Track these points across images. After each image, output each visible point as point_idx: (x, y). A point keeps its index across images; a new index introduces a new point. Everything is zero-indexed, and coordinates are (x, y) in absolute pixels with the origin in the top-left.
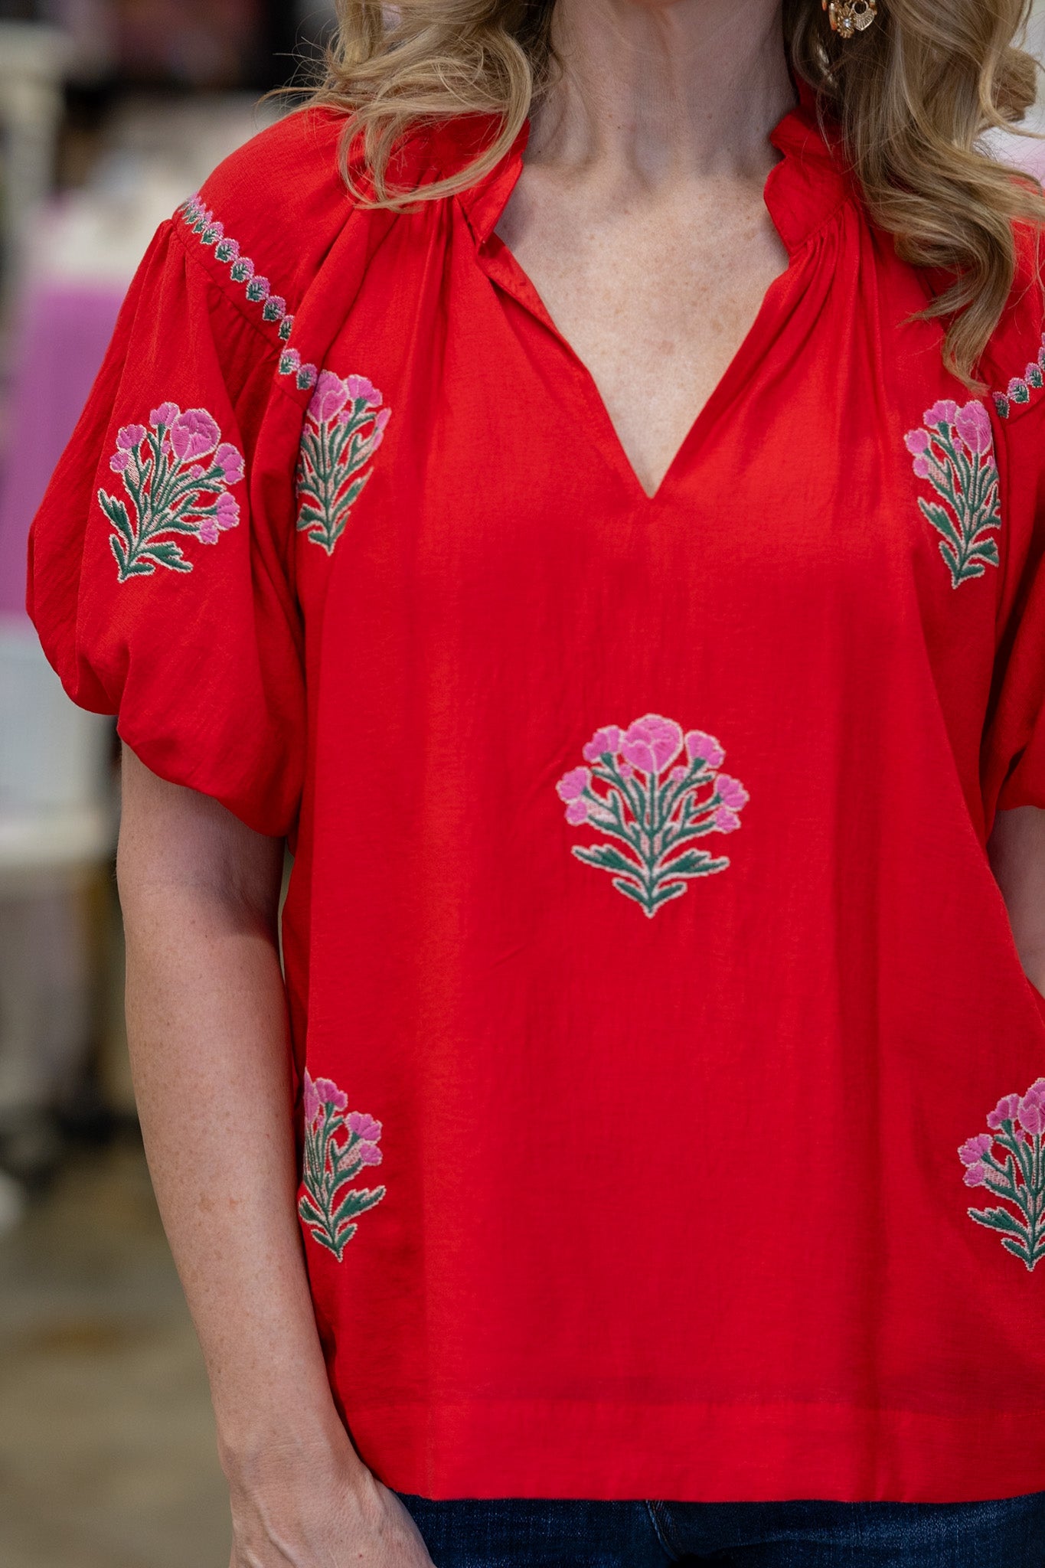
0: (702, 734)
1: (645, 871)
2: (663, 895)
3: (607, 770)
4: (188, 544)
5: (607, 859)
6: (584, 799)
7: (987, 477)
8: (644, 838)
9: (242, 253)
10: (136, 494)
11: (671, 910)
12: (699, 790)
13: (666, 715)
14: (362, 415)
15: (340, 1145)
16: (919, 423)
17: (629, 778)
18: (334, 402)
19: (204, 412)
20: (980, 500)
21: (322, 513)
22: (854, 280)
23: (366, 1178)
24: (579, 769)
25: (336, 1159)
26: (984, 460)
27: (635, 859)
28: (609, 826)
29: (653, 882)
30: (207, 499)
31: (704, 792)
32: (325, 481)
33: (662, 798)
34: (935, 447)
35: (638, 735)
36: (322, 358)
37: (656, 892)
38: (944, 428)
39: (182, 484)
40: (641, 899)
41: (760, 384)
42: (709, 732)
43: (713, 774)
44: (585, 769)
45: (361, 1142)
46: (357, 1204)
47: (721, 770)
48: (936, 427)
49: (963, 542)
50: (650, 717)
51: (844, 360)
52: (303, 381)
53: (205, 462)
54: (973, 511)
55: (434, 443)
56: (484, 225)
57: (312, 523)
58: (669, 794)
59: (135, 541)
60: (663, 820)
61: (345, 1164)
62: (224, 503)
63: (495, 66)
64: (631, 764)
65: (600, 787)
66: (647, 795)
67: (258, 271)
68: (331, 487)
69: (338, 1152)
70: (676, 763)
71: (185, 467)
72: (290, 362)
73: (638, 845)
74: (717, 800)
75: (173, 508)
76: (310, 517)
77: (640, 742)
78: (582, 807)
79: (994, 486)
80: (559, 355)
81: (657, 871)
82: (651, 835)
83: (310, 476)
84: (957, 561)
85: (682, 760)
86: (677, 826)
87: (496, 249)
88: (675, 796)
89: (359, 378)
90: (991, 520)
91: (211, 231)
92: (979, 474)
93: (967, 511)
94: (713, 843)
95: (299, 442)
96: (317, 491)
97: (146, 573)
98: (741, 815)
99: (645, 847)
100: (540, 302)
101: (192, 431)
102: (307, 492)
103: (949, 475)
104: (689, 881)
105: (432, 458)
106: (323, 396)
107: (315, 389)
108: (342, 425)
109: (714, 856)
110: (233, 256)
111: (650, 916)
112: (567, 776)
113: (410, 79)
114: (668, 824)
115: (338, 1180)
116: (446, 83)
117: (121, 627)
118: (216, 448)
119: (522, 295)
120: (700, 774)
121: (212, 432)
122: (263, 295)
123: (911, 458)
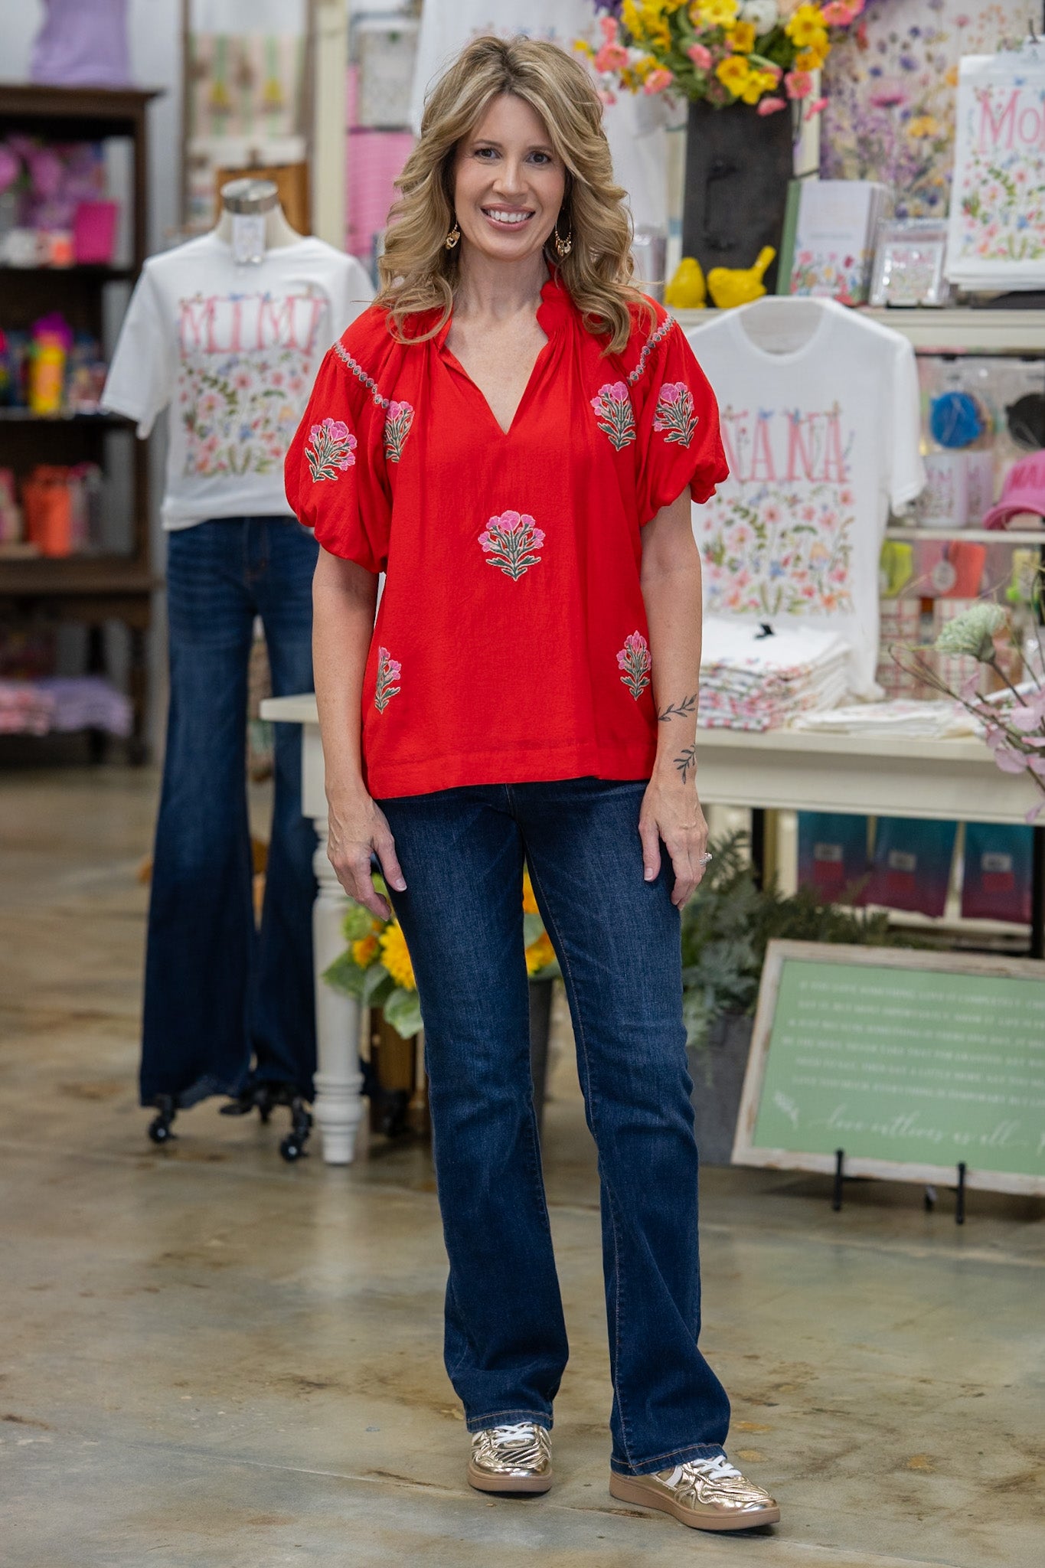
0: (527, 515)
1: (512, 565)
2: (520, 573)
3: (495, 532)
4: (337, 470)
5: (498, 562)
6: (488, 543)
7: (627, 408)
8: (511, 553)
9: (357, 364)
10: (318, 451)
11: (523, 578)
12: (528, 535)
13: (513, 510)
14: (406, 415)
15: (386, 671)
16: (596, 394)
17: (503, 534)
18: (396, 412)
19: (342, 423)
20: (624, 418)
21: (396, 451)
22: (572, 345)
23: (394, 684)
24: (485, 532)
25: (385, 676)
26: (624, 403)
27: (508, 561)
28: (498, 551)
29: (516, 569)
30: (344, 454)
31: (530, 535)
32: (396, 439)
33: (515, 539)
34: (603, 403)
35: (504, 518)
36: (390, 395)
37: (517, 572)
38: (607, 395)
39: (334, 448)
40: (512, 575)
41: (540, 389)
42: (530, 514)
43: (532, 529)
44: (487, 532)
45: (394, 671)
46: (390, 693)
47: (535, 527)
48: (603, 395)
49: (618, 435)
50: (508, 511)
51: (570, 376)
52: (384, 405)
53: (343, 441)
54: (621, 422)
55: (429, 423)
56: (440, 343)
57: (393, 455)
58: (518, 537)
59: (318, 467)
60: (516, 547)
61: (387, 679)
62: (350, 456)
63: (438, 288)
64: (503, 529)
65: (493, 538)
66: (510, 539)
67: (363, 370)
68: (398, 441)
69: (385, 674)
70: (519, 526)
71: (336, 442)
72: (378, 399)
73: (508, 556)
74: (534, 538)
75: (332, 456)
76: (391, 453)
77: (506, 521)
78: (488, 546)
79: (630, 410)
80: (471, 387)
81: (516, 565)
82: (513, 552)
83: (390, 438)
84: (617, 441)
85: (521, 525)
86: (522, 548)
87: (445, 351)
88: (520, 538)
89: (404, 402)
90: (630, 423)
91: (346, 357)
92: (623, 409)
93: (619, 423)
94: (535, 553)
95: (384, 428)
96: (393, 444)
97: (322, 480)
98: (543, 542)
99: (511, 557)
100: (462, 368)
101: (338, 429)
102: (389, 444)
103: (610, 412)
104: (528, 567)
105: (429, 428)
106: (392, 410)
107: (389, 408)
108: (400, 419)
109: (535, 557)
110: (354, 366)
111: (516, 580)
112: (482, 535)
113: (404, 299)
114: (518, 548)
115: (384, 684)
116: (421, 298)
117: (314, 501)
118: (347, 436)
119: (455, 366)
120: (528, 529)
121: (346, 430)
122: (365, 379)
123: (594, 409)
